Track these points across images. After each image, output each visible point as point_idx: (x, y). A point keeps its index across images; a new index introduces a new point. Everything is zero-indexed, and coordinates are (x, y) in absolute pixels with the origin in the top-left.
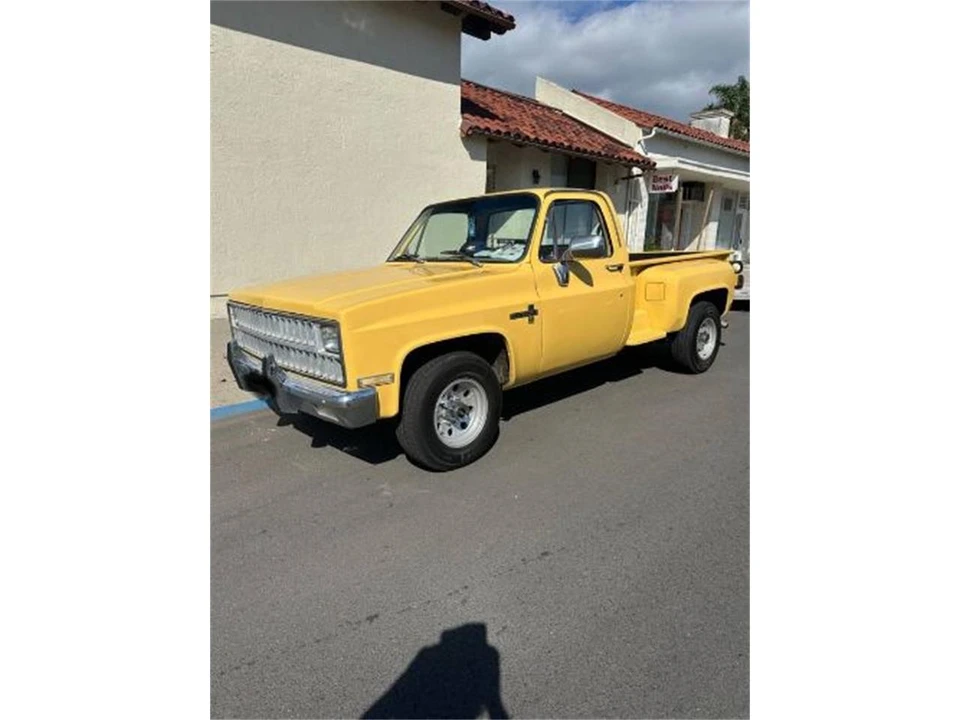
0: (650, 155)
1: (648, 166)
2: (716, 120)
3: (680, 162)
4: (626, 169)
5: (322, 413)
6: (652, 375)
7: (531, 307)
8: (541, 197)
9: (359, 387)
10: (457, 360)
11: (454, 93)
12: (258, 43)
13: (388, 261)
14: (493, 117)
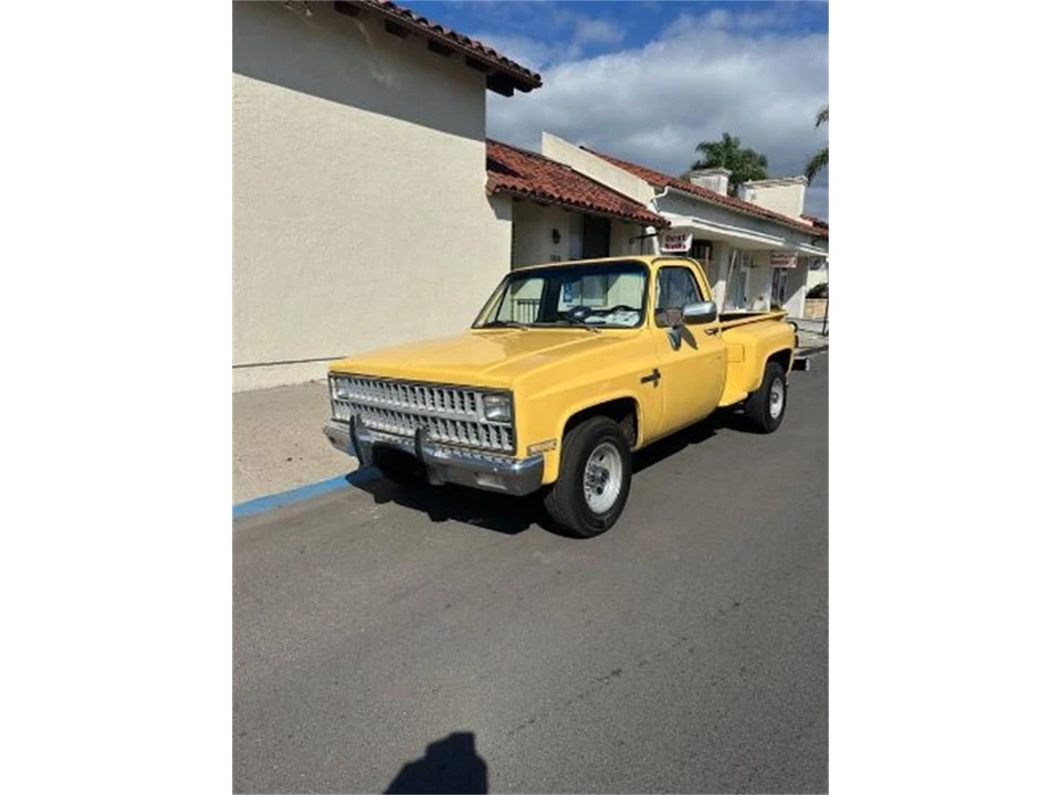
0: (662, 214)
1: (662, 225)
2: (714, 178)
3: (694, 221)
4: (640, 228)
5: (483, 482)
6: (724, 434)
7: (656, 371)
8: (648, 263)
9: (528, 454)
10: (600, 425)
11: (478, 150)
12: (296, 98)
13: (473, 327)
14: (515, 175)
